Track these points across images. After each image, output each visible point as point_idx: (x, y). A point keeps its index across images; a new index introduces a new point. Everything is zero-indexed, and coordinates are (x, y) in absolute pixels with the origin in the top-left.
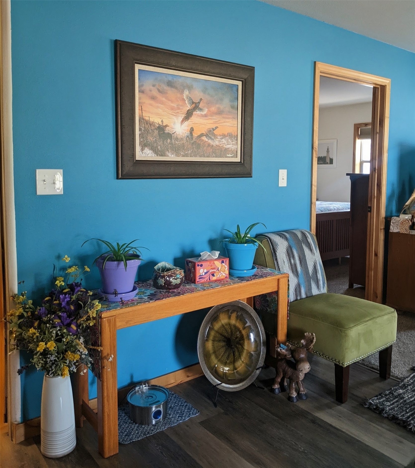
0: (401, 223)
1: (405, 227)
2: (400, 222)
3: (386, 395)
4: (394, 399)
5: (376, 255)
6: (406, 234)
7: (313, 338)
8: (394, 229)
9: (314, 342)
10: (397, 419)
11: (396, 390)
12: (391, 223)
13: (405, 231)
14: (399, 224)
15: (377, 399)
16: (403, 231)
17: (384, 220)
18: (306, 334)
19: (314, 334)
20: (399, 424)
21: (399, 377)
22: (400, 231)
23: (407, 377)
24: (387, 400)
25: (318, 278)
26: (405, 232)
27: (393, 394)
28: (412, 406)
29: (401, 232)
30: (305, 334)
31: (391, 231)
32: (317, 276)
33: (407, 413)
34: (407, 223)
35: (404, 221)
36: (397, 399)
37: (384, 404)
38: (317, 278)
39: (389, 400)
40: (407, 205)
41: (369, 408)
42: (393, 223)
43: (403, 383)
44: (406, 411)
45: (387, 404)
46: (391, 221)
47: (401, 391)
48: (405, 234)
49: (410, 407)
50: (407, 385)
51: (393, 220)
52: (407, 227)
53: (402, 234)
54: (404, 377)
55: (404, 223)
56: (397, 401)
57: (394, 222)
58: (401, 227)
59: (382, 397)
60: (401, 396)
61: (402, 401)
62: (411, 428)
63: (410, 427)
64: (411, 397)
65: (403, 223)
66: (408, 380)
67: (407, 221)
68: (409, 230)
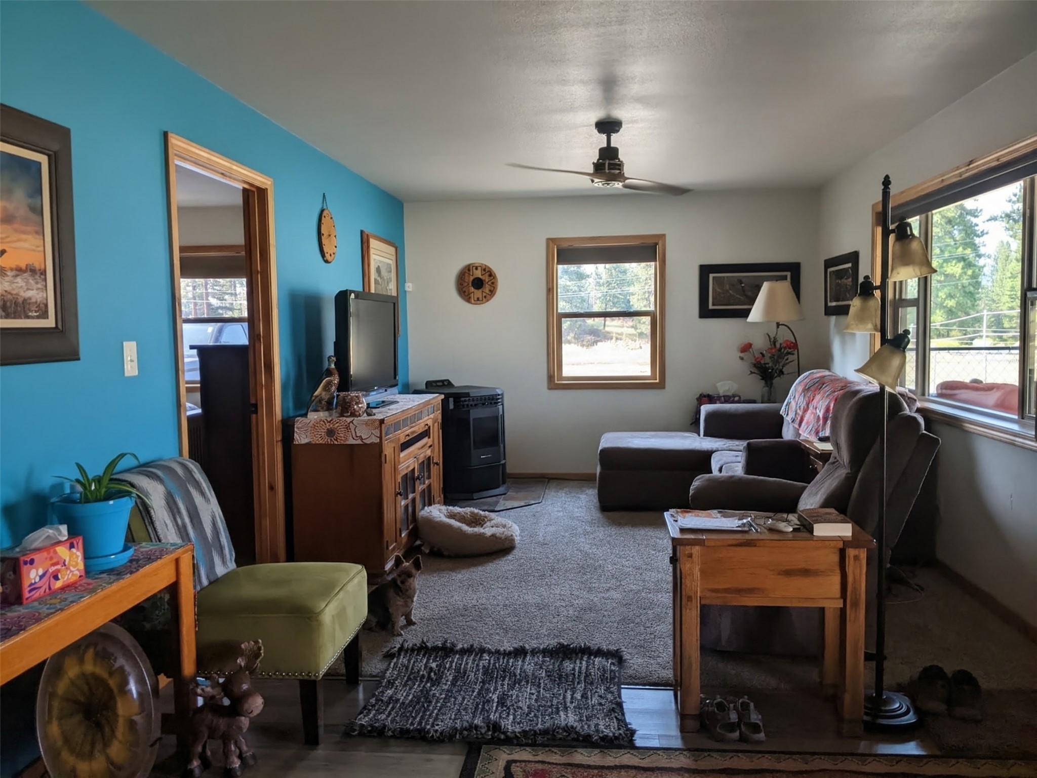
0: (311, 427)
1: (319, 433)
2: (311, 424)
3: (373, 706)
4: (388, 706)
5: (272, 488)
6: (323, 444)
7: (259, 649)
8: (301, 438)
9: (263, 655)
10: (408, 731)
11: (383, 692)
12: (296, 430)
13: (319, 439)
14: (310, 429)
15: (365, 716)
16: (317, 440)
17: (280, 423)
18: (245, 646)
19: (260, 641)
20: (413, 738)
21: (374, 674)
22: (311, 440)
23: (387, 669)
24: (379, 712)
25: (222, 543)
26: (321, 442)
27: (382, 701)
28: (415, 706)
29: (314, 443)
30: (243, 646)
31: (297, 443)
32: (219, 541)
33: (415, 718)
34: (322, 425)
35: (316, 423)
36: (391, 706)
37: (378, 720)
38: (220, 544)
39: (381, 710)
40: (316, 397)
41: (361, 734)
42: (298, 428)
43: (386, 680)
44: (412, 717)
45: (383, 718)
46: (295, 426)
47: (390, 692)
48: (320, 444)
49: (414, 709)
50: (393, 680)
51: (298, 423)
52: (322, 432)
54: (381, 672)
55: (317, 427)
56: (393, 708)
57: (300, 425)
58: (313, 433)
59: (370, 710)
60: (394, 699)
61: (399, 705)
62: (433, 735)
63: (431, 735)
64: (407, 695)
65: (315, 426)
66: (390, 673)
67: (322, 423)
68: (327, 438)
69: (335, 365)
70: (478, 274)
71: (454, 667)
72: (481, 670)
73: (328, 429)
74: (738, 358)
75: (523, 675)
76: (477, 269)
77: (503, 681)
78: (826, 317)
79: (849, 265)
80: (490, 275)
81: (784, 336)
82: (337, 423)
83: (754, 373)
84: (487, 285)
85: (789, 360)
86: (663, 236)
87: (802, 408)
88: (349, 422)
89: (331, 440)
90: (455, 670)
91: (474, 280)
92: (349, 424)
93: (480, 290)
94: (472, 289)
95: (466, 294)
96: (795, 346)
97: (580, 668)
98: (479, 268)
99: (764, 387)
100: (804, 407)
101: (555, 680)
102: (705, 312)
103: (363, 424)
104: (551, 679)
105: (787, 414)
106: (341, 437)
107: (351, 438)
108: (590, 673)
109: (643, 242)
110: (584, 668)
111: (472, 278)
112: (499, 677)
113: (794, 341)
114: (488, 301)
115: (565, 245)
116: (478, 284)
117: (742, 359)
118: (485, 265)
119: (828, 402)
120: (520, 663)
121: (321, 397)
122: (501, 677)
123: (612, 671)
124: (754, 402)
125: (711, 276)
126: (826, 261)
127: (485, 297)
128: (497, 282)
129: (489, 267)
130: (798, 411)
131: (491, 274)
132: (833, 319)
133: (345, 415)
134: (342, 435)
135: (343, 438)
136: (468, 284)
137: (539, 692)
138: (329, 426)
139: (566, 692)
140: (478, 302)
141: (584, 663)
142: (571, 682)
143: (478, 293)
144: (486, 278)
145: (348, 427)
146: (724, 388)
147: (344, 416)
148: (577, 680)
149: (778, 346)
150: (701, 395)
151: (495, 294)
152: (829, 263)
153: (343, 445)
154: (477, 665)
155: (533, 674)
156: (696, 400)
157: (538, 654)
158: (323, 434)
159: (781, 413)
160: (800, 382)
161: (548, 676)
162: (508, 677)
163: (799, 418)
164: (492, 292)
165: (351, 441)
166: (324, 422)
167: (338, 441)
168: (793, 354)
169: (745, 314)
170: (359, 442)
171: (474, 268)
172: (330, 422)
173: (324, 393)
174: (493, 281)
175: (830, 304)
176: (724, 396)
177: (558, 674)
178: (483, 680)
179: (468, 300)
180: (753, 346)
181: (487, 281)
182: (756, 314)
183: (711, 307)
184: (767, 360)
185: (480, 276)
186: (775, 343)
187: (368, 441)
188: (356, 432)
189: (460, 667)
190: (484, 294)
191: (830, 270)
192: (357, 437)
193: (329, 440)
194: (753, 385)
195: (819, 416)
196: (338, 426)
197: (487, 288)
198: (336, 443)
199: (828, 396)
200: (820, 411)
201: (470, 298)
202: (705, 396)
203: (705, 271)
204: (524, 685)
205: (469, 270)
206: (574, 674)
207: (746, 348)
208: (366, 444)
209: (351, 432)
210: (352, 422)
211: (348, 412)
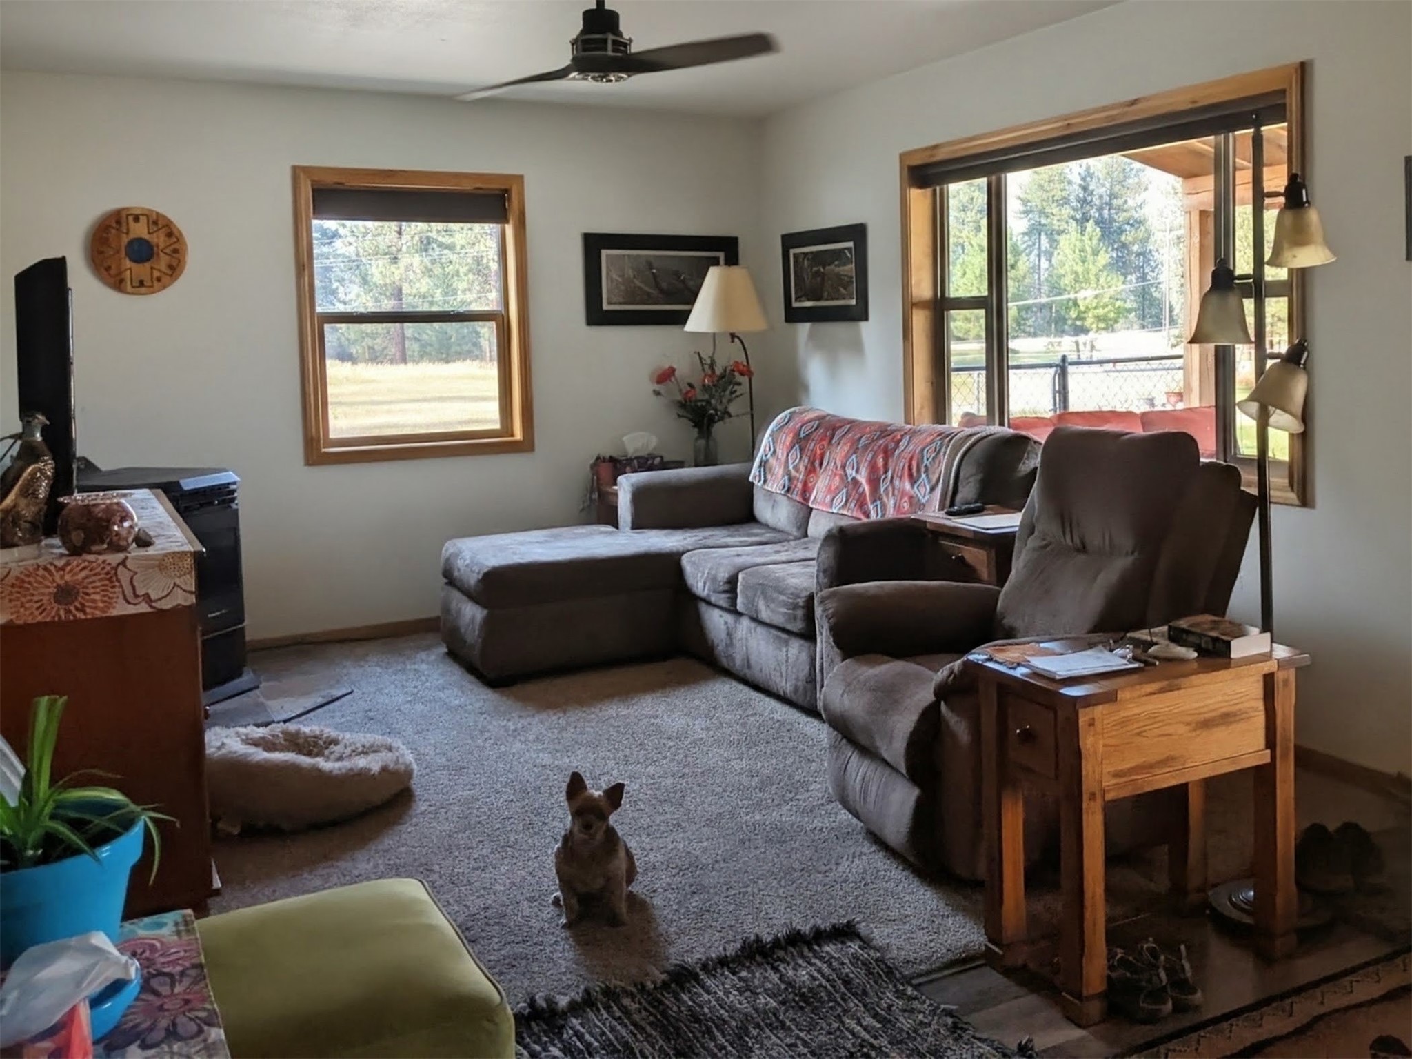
0: (13, 586)
1: (35, 598)
2: (11, 579)
6: (46, 623)
13: (37, 613)
14: (9, 590)
16: (30, 615)
22: (13, 617)
26: (40, 618)
29: (21, 622)
34: (44, 577)
35: (26, 575)
48: (39, 623)
52: (43, 594)
53: (26, 626)
55: (30, 583)
58: (18, 599)
65: (23, 581)
67: (41, 572)
68: (56, 606)
69: (42, 435)
70: (140, 230)
71: (596, 1044)
72: (654, 1033)
73: (58, 586)
74: (651, 392)
75: (736, 1015)
76: (137, 219)
77: (713, 1039)
78: (787, 325)
79: (850, 244)
80: (170, 235)
81: (728, 356)
82: (84, 568)
83: (683, 417)
84: (162, 254)
85: (738, 393)
86: (520, 179)
87: (802, 469)
88: (114, 565)
89: (68, 612)
90: (604, 1049)
91: (131, 243)
92: (116, 569)
93: (147, 265)
94: (128, 263)
95: (113, 272)
96: (747, 372)
97: (819, 971)
98: (143, 220)
99: (697, 439)
100: (806, 468)
101: (802, 1008)
102: (597, 316)
103: (152, 567)
104: (793, 1007)
105: (765, 481)
106: (94, 601)
107: (121, 600)
108: (847, 975)
109: (479, 185)
110: (826, 970)
111: (125, 240)
112: (699, 1035)
113: (745, 363)
114: (164, 287)
115: (330, 180)
116: (142, 252)
117: (657, 393)
118: (157, 214)
119: (870, 456)
120: (706, 996)
121: (18, 513)
122: (704, 1033)
123: (877, 960)
124: (680, 464)
125: (604, 253)
126: (784, 237)
127: (159, 280)
128: (186, 249)
129: (164, 217)
130: (794, 473)
131: (171, 232)
132: (804, 329)
133: (94, 548)
134: (97, 597)
135: (101, 605)
136: (118, 252)
137: (798, 1037)
138: (62, 577)
139: (843, 1023)
140: (143, 290)
141: (814, 961)
142: (830, 1001)
143: (142, 270)
144: (159, 239)
145: (111, 577)
146: (636, 443)
147: (90, 553)
148: (837, 995)
149: (718, 371)
150: (598, 458)
151: (179, 275)
152: (790, 241)
153: (102, 618)
154: (635, 1024)
155: (756, 1010)
156: (589, 469)
157: (719, 970)
158: (45, 599)
159: (750, 479)
160: (780, 428)
161: (783, 1003)
162: (714, 1029)
163: (800, 485)
164: (175, 270)
165: (121, 609)
166: (45, 569)
167: (85, 613)
168: (739, 384)
169: (680, 318)
170: (143, 608)
171: (131, 218)
172: (62, 569)
173: (23, 502)
174: (176, 246)
175: (795, 305)
176: (637, 458)
177: (796, 995)
178: (675, 1049)
179: (118, 284)
180: (677, 373)
181: (162, 246)
182: (701, 318)
183: (605, 307)
184: (700, 395)
185: (147, 237)
186: (712, 366)
187: (166, 605)
188: (134, 588)
189: (609, 1040)
190: (156, 274)
191: (792, 251)
192: (137, 596)
193: (62, 613)
194: (680, 435)
195: (854, 479)
196: (87, 577)
197: (163, 262)
198: (80, 615)
199: (866, 447)
200: (857, 471)
201: (122, 281)
202: (604, 460)
203: (594, 244)
204: (759, 1034)
205: (118, 222)
206: (820, 985)
207: (665, 376)
208: (161, 612)
209: (121, 586)
210: (123, 563)
211: (103, 542)
